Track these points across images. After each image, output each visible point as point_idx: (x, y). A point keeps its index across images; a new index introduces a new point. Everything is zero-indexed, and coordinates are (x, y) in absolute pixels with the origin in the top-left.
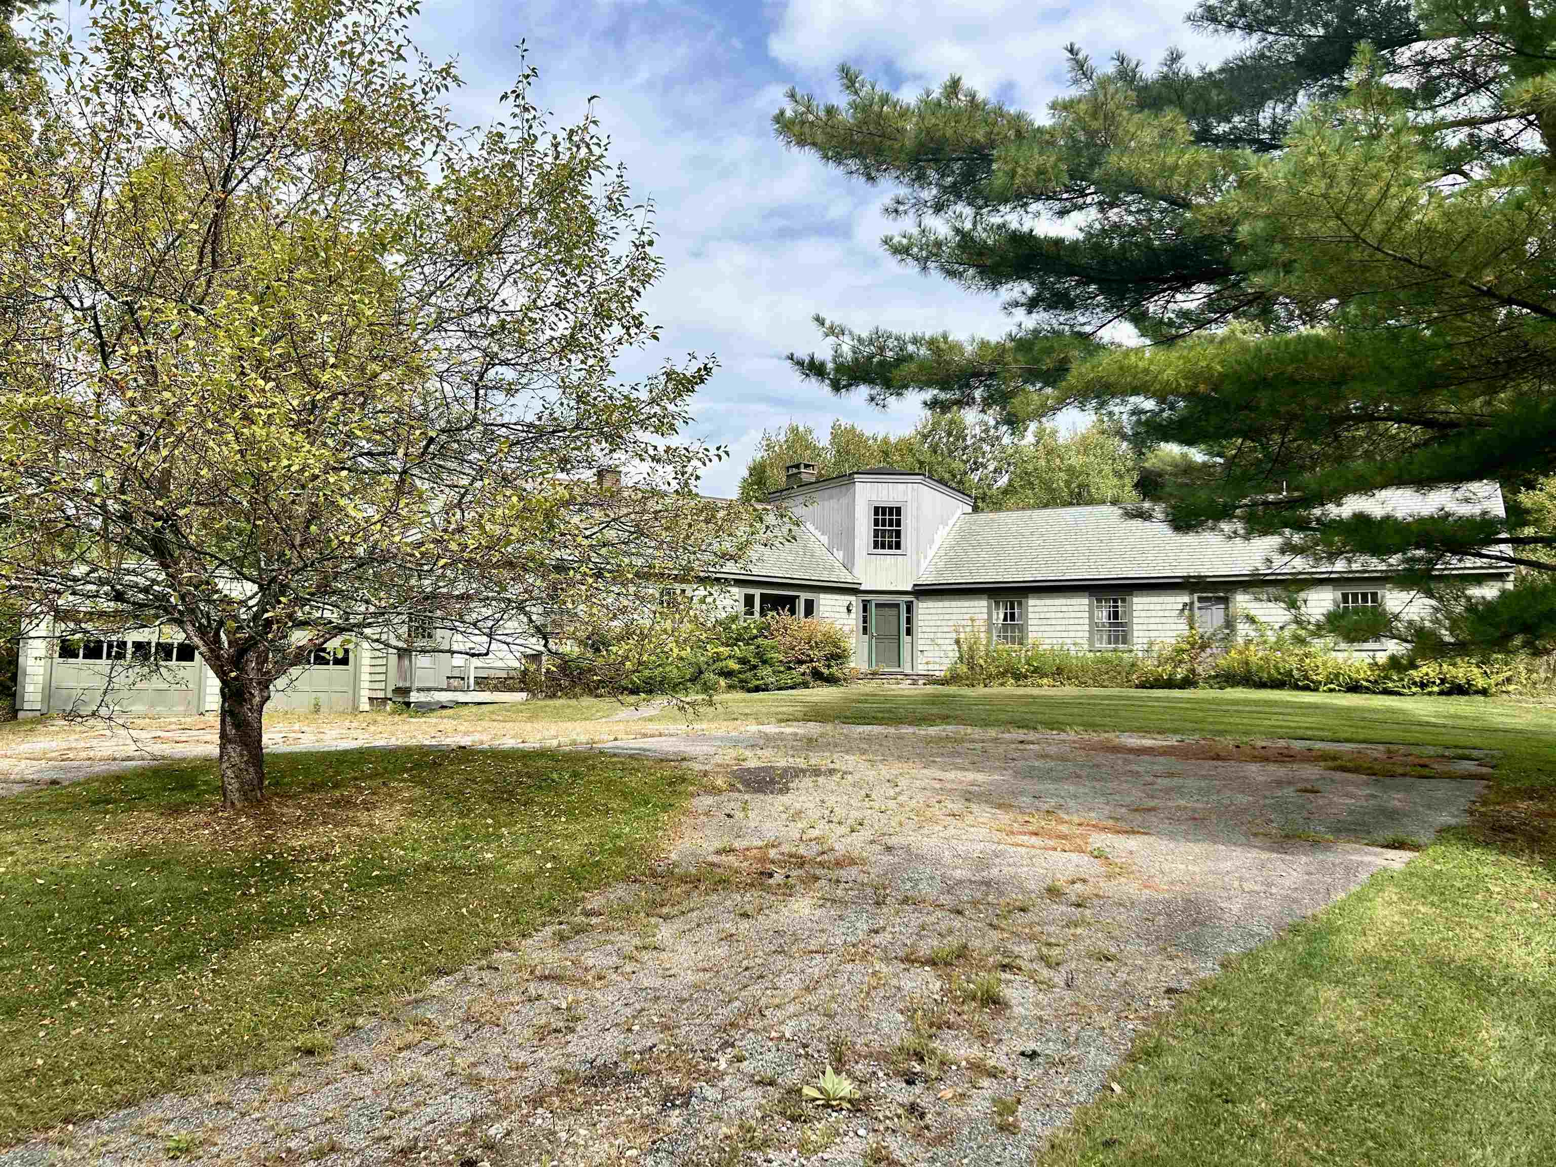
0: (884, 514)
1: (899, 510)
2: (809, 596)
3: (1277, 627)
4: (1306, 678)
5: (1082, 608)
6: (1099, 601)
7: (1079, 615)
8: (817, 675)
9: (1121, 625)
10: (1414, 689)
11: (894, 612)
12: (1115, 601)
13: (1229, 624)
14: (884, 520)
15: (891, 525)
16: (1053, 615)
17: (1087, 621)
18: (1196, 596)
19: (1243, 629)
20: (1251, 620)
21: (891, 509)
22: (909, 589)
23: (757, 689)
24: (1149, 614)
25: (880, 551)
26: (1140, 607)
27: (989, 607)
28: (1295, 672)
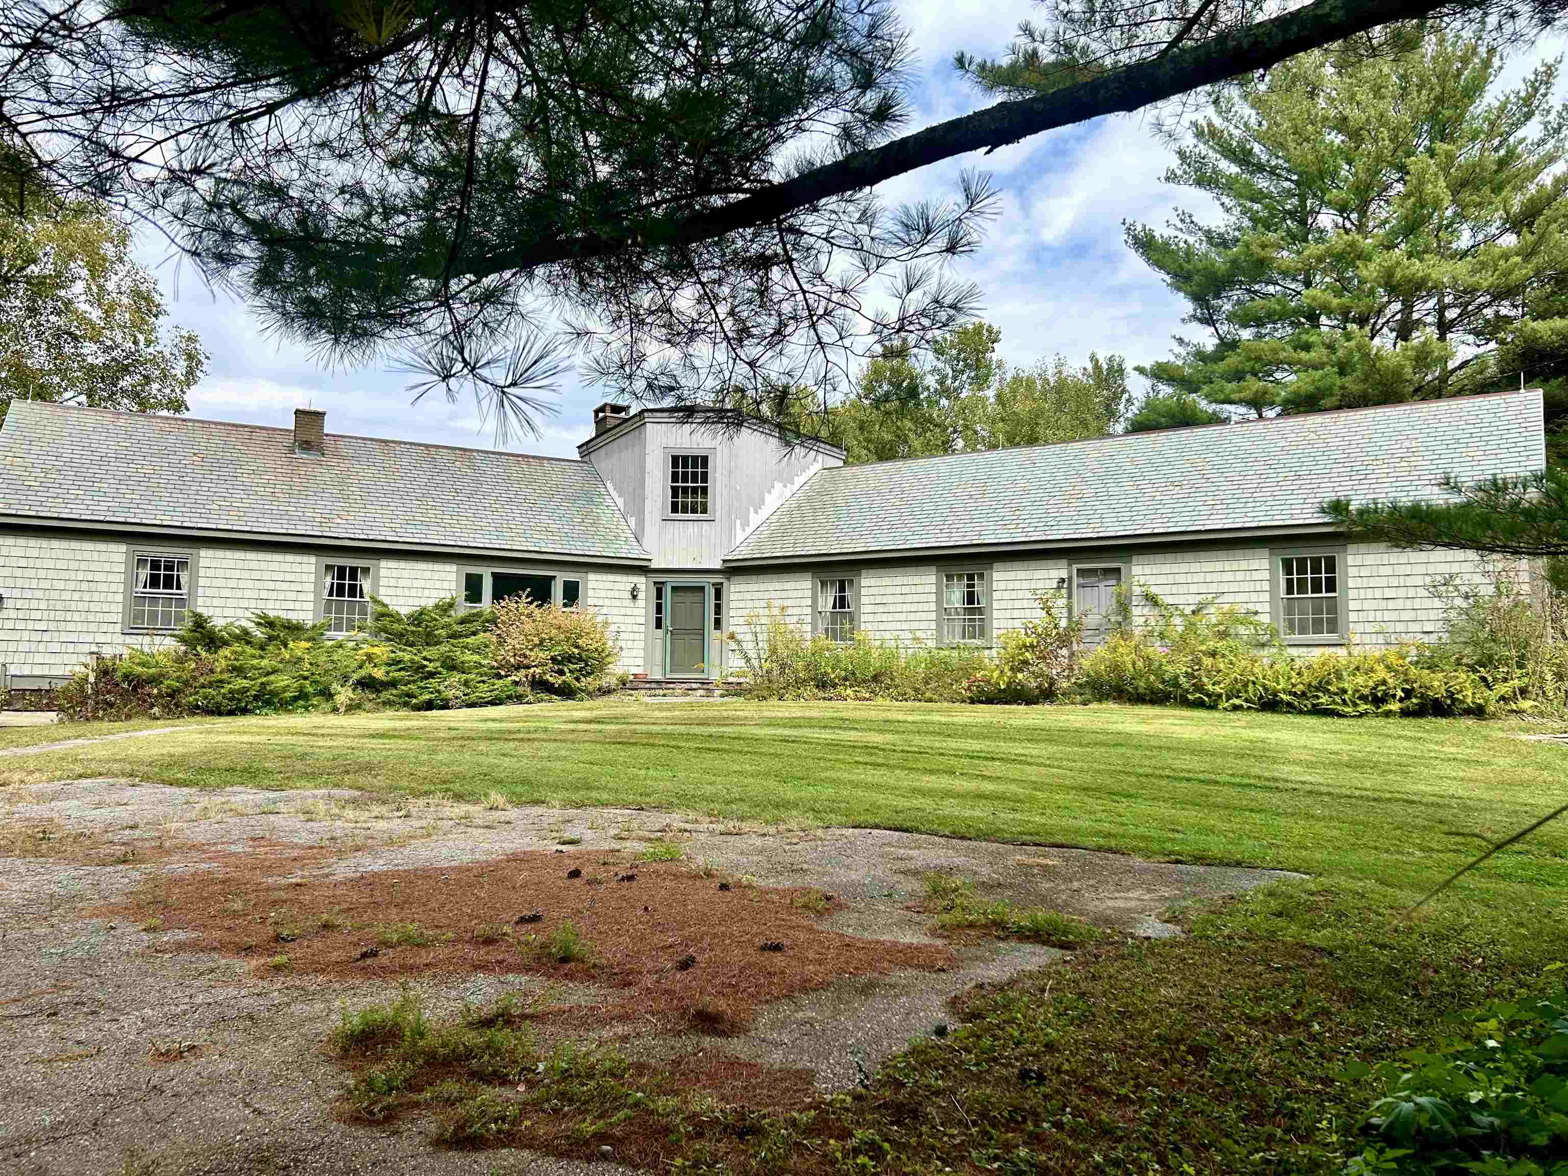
0: (685, 466)
1: (705, 459)
2: (571, 577)
3: (1188, 610)
4: (1199, 688)
5: (927, 589)
6: (949, 577)
7: (923, 598)
8: (541, 686)
9: (980, 611)
10: (1363, 707)
11: (696, 597)
12: (971, 577)
13: (1124, 608)
14: (685, 474)
15: (695, 480)
16: (890, 599)
17: (933, 607)
18: (1075, 567)
19: (1140, 614)
20: (1152, 600)
21: (695, 458)
22: (718, 565)
23: (429, 706)
24: (1014, 595)
25: (680, 516)
26: (1002, 586)
27: (814, 589)
28: (1182, 680)
